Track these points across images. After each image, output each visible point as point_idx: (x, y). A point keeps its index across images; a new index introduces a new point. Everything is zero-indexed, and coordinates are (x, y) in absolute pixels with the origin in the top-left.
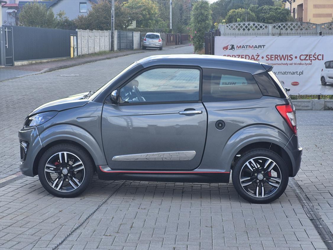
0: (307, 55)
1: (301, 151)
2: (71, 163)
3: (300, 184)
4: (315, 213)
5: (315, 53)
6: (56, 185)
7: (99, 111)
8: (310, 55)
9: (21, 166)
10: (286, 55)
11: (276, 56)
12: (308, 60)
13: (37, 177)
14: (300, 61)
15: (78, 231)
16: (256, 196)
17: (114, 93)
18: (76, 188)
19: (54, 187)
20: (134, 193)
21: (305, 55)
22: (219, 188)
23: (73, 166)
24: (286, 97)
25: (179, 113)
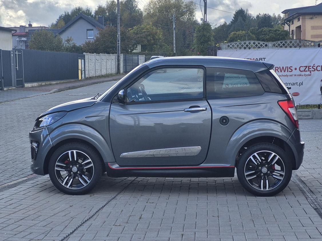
0: (306, 67)
1: (303, 144)
2: (80, 161)
3: (303, 180)
4: (319, 203)
5: (314, 64)
6: (66, 182)
7: (107, 110)
8: (309, 66)
9: (32, 165)
10: (286, 67)
11: (277, 69)
12: (307, 71)
13: (48, 176)
14: (299, 73)
15: (88, 223)
16: (261, 189)
17: (121, 92)
18: (85, 185)
19: (65, 185)
20: (142, 190)
21: (304, 67)
22: (224, 185)
23: (82, 164)
24: (288, 93)
25: (184, 110)
